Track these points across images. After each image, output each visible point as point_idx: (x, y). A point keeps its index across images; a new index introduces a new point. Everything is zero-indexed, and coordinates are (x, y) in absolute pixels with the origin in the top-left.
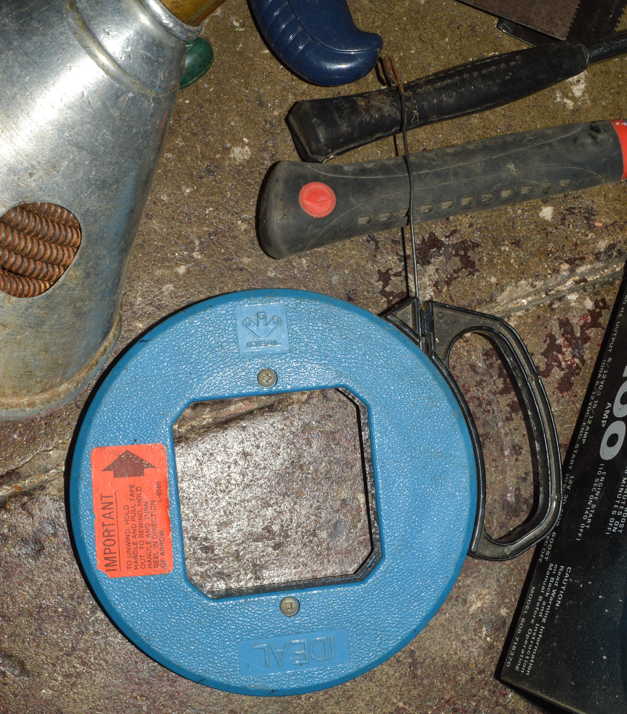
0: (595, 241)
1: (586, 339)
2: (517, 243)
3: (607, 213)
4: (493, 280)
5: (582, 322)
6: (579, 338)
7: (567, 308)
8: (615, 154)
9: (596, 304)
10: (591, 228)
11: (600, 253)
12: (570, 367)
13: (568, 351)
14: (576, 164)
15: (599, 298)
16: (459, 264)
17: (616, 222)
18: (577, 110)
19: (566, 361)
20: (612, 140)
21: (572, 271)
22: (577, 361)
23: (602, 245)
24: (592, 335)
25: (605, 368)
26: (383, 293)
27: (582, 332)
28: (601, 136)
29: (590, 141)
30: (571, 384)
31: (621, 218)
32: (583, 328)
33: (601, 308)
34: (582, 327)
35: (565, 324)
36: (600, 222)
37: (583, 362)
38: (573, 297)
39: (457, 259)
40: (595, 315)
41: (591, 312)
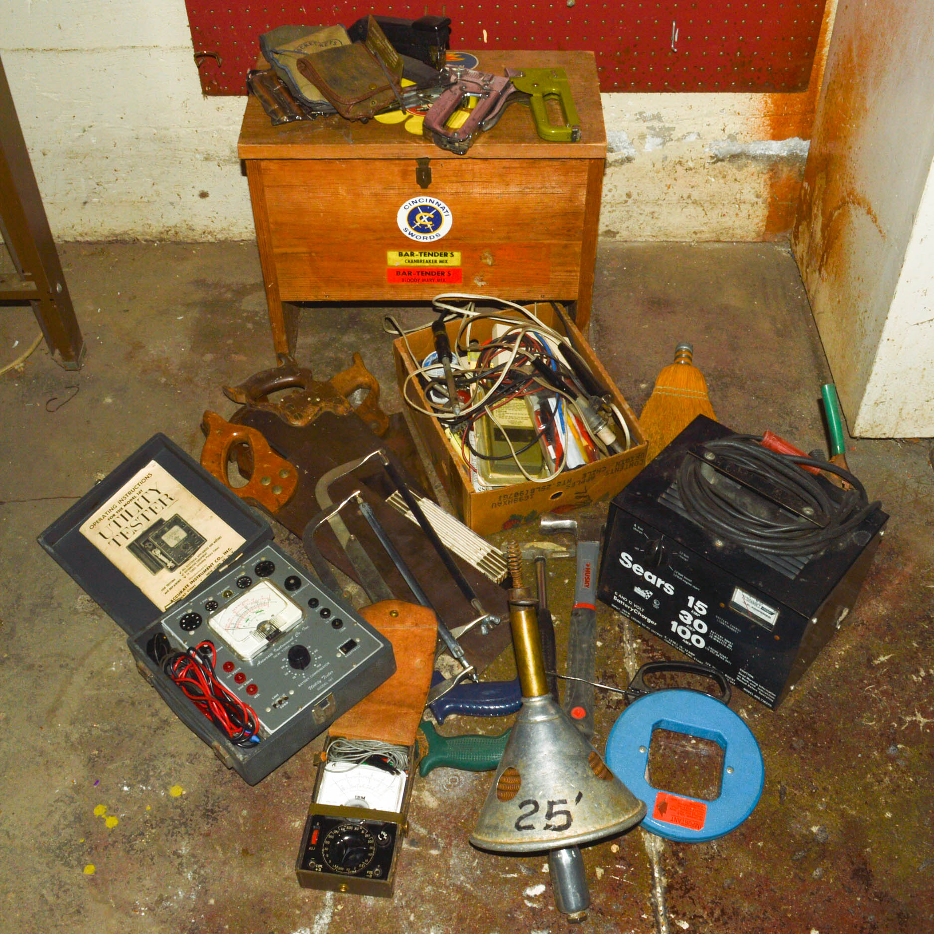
0: (615, 631)
1: (652, 646)
2: (608, 658)
3: (605, 623)
4: (620, 670)
5: (645, 645)
7: (639, 649)
8: (588, 611)
9: (640, 638)
10: (609, 631)
11: (620, 631)
12: (662, 655)
13: (655, 654)
14: (587, 626)
15: (638, 636)
16: (611, 680)
17: (609, 621)
18: (561, 621)
20: (583, 610)
21: (624, 642)
23: (617, 629)
25: (667, 640)
26: (615, 709)
28: (580, 612)
29: (580, 617)
31: (609, 619)
32: (648, 645)
33: (642, 637)
35: (644, 651)
36: (608, 627)
37: (661, 650)
38: (635, 645)
39: (609, 680)
40: (644, 640)
41: (642, 641)
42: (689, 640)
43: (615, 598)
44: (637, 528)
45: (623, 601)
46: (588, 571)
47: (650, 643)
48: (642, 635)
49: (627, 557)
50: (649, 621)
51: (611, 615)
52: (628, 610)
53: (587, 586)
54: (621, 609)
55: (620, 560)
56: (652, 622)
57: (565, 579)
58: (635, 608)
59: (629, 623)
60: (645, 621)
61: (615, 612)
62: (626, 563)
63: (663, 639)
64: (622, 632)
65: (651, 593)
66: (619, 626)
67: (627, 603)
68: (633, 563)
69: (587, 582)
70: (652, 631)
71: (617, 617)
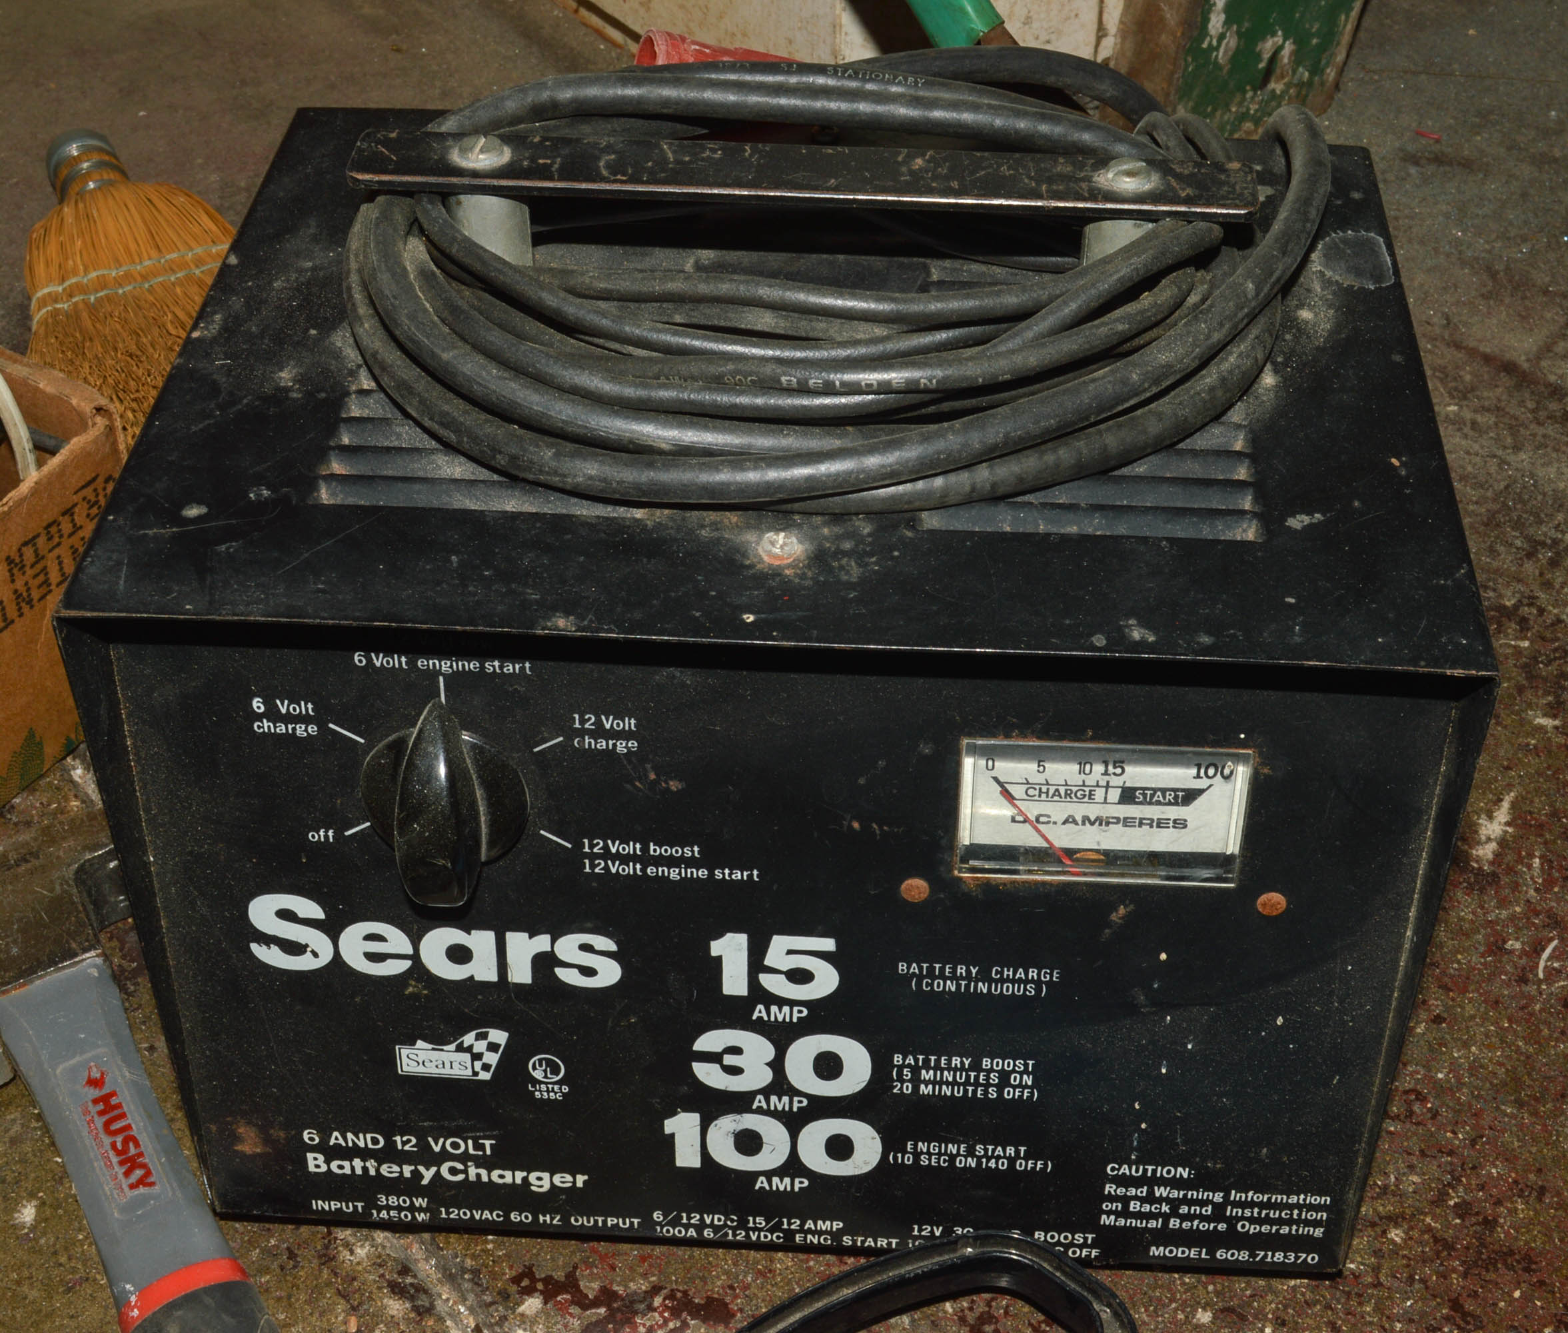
0: (392, 1323)
1: (607, 1296)
3: (322, 1314)
5: (574, 1310)
6: (609, 1308)
8: (208, 1300)
9: (529, 1291)
11: (415, 1308)
12: (675, 1311)
13: (643, 1322)
15: (513, 1289)
17: (339, 1292)
19: (666, 1321)
20: (180, 1313)
22: (657, 1301)
23: (396, 1307)
24: (596, 1285)
25: (675, 1222)
27: (595, 1303)
30: (710, 1300)
31: (329, 1284)
32: (584, 1303)
33: (534, 1280)
34: (585, 1307)
36: (345, 1323)
37: (655, 1290)
40: (551, 1289)
41: (548, 1297)
42: (793, 1166)
43: (315, 1163)
44: (272, 714)
45: (365, 1154)
46: (108, 1106)
47: (591, 1288)
48: (528, 1273)
49: (286, 915)
50: (541, 1182)
51: (327, 1258)
52: (411, 1187)
53: (141, 1182)
54: (371, 1204)
55: (258, 950)
56: (562, 1180)
57: (12, 1206)
58: (444, 1156)
59: (433, 1250)
60: (521, 1196)
61: (344, 1234)
62: (294, 948)
63: (645, 1238)
64: (429, 1310)
65: (499, 1036)
66: (397, 1290)
67: (389, 1154)
68: (332, 928)
69: (131, 1163)
70: (578, 1221)
71: (362, 1252)
